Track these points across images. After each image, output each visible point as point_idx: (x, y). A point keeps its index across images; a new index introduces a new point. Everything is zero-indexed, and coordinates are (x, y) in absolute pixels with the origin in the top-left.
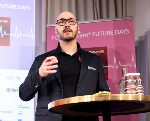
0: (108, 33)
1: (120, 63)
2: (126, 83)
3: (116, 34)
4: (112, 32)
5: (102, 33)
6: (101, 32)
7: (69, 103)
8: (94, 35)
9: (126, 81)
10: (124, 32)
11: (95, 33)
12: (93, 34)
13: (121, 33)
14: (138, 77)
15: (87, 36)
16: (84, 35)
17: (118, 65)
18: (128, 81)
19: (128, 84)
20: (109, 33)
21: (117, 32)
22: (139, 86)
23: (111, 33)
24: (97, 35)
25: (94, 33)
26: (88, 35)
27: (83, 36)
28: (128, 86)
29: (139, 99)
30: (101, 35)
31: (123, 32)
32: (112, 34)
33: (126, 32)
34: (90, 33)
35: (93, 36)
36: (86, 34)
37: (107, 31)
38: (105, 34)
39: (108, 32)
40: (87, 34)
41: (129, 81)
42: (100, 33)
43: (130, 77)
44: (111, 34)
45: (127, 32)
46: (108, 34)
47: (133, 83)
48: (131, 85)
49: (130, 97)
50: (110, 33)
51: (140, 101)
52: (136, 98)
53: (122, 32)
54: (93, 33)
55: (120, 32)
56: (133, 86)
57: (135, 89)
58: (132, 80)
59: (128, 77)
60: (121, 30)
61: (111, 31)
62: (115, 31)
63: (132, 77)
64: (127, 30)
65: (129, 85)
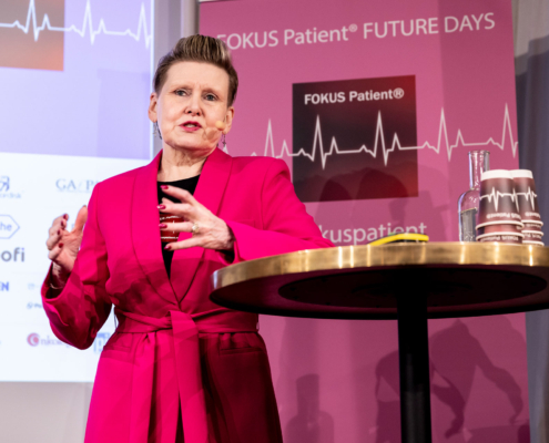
0: (418, 27)
1: (459, 133)
2: (483, 203)
3: (447, 30)
4: (433, 22)
5: (398, 26)
6: (394, 23)
7: (282, 272)
8: (368, 34)
9: (481, 198)
10: (478, 22)
11: (372, 27)
12: (366, 31)
13: (466, 28)
14: (524, 184)
15: (345, 39)
16: (332, 32)
17: (452, 142)
18: (489, 197)
19: (489, 208)
20: (423, 27)
21: (451, 24)
22: (528, 214)
23: (430, 26)
24: (381, 32)
25: (368, 27)
26: (348, 34)
27: (328, 38)
28: (489, 216)
29: (527, 260)
30: (394, 34)
31: (474, 24)
32: (433, 29)
33: (483, 23)
34: (353, 28)
35: (365, 37)
36: (340, 29)
37: (418, 21)
38: (407, 30)
39: (421, 23)
40: (344, 30)
41: (493, 196)
42: (390, 27)
43: (497, 183)
44: (431, 32)
45: (490, 24)
46: (421, 30)
47: (507, 205)
48: (500, 210)
49: (496, 253)
50: (427, 27)
51: (528, 267)
52: (517, 257)
53: (469, 25)
54: (365, 25)
55: (463, 25)
56: (508, 216)
57: (514, 226)
58: (502, 195)
59: (489, 184)
60: (466, 17)
61: (430, 20)
62: (446, 19)
63: (504, 185)
64: (489, 17)
65: (494, 212)
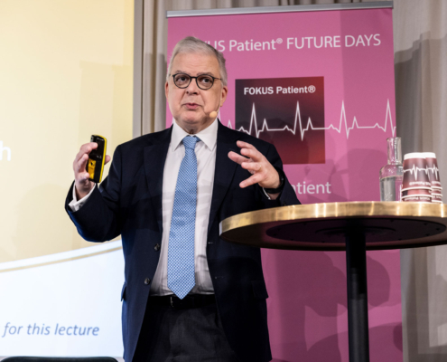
0: (326, 42)
1: (355, 119)
2: (406, 175)
3: (346, 45)
4: (337, 39)
5: (312, 41)
6: (309, 38)
8: (290, 45)
9: (405, 171)
10: (369, 41)
11: (293, 41)
12: (289, 43)
13: (360, 44)
14: (430, 162)
15: (274, 48)
16: (264, 43)
17: (349, 125)
18: (411, 171)
19: (410, 178)
20: (330, 42)
21: (350, 41)
22: (434, 182)
23: (335, 41)
24: (299, 44)
25: (290, 41)
26: (276, 45)
27: (261, 47)
28: (411, 184)
30: (309, 47)
31: (366, 42)
32: (337, 44)
33: (372, 41)
34: (280, 41)
35: (288, 47)
36: (270, 41)
37: (326, 38)
38: (318, 43)
39: (328, 40)
40: (273, 42)
41: (414, 170)
42: (306, 41)
43: (415, 161)
44: (335, 46)
45: (377, 42)
46: (328, 44)
47: (422, 177)
48: (418, 180)
50: (332, 42)
53: (362, 42)
54: (288, 39)
55: (358, 42)
56: (424, 184)
57: (427, 190)
58: (420, 170)
59: (410, 163)
60: (360, 36)
61: (335, 37)
62: (346, 37)
63: (420, 163)
64: (377, 37)
65: (414, 180)
